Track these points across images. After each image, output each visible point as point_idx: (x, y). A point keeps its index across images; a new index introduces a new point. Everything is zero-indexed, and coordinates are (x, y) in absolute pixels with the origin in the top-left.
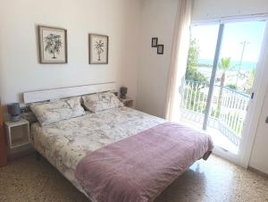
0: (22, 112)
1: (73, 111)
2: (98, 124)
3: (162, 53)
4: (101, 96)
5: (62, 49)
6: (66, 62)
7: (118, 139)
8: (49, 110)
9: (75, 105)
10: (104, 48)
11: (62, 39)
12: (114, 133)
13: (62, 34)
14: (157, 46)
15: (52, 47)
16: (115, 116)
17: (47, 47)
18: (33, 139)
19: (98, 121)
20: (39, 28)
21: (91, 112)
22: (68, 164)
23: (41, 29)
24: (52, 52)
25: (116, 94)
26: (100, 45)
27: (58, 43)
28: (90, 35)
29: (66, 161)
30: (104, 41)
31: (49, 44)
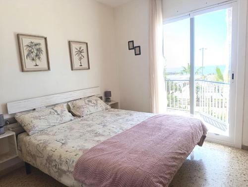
0: (6, 124)
1: (61, 117)
2: (89, 126)
3: (140, 54)
4: (86, 100)
5: (43, 56)
6: (49, 69)
7: (113, 135)
8: (36, 118)
9: (62, 111)
10: (85, 54)
11: (43, 47)
12: (107, 131)
13: (42, 42)
14: (134, 48)
15: (33, 55)
16: (105, 117)
17: (28, 55)
18: (21, 151)
19: (88, 123)
20: (18, 36)
21: (80, 117)
22: (64, 168)
23: (21, 37)
24: (33, 60)
25: (101, 98)
26: (80, 52)
27: (39, 50)
28: (69, 42)
29: (61, 164)
30: (84, 47)
31: (30, 52)
